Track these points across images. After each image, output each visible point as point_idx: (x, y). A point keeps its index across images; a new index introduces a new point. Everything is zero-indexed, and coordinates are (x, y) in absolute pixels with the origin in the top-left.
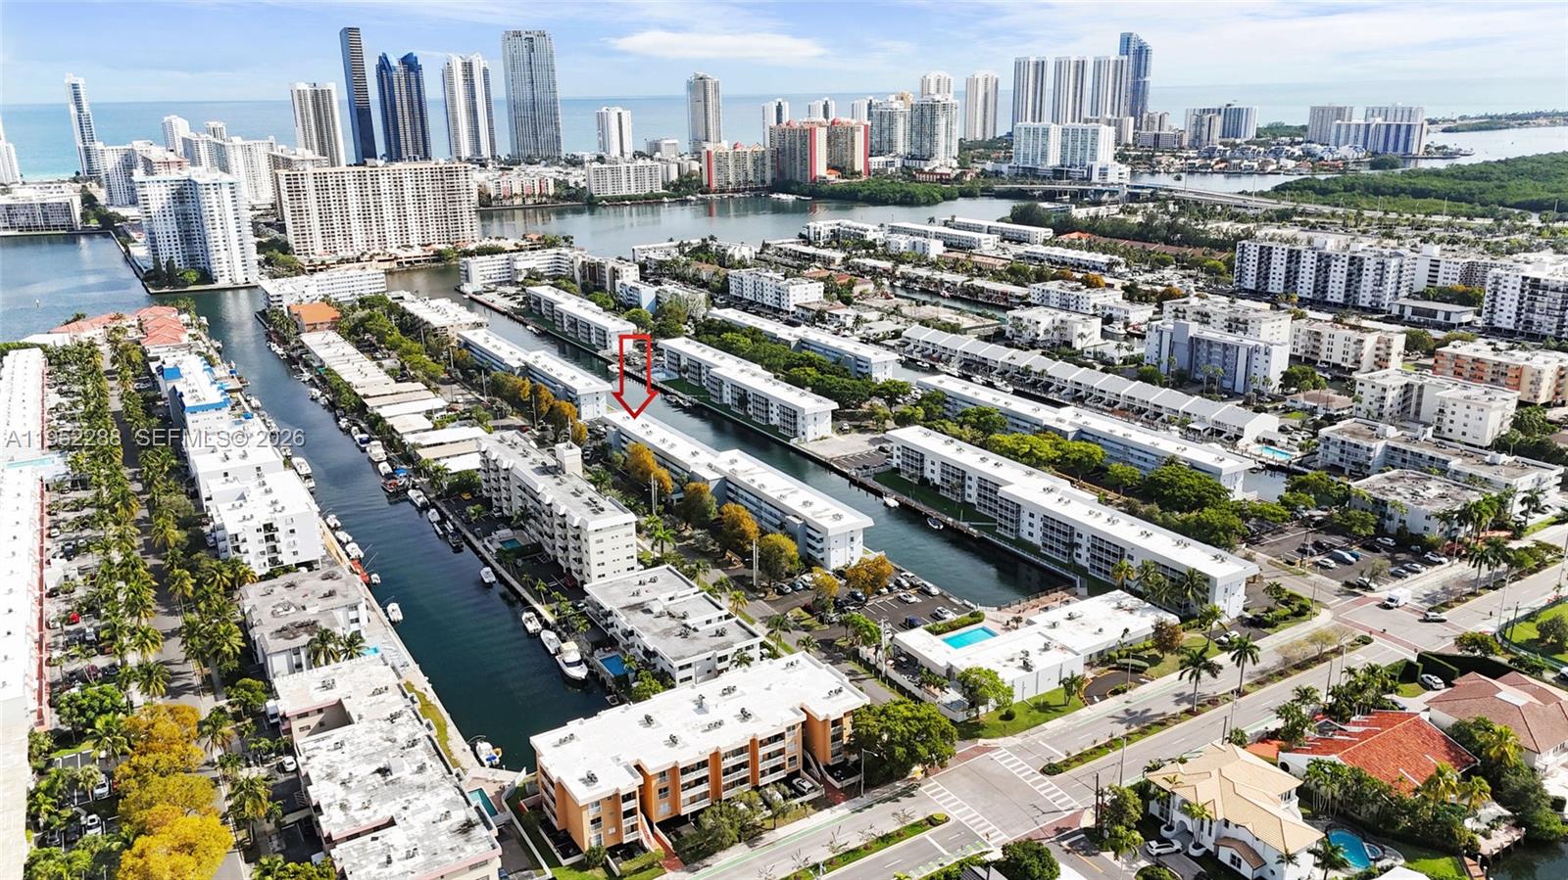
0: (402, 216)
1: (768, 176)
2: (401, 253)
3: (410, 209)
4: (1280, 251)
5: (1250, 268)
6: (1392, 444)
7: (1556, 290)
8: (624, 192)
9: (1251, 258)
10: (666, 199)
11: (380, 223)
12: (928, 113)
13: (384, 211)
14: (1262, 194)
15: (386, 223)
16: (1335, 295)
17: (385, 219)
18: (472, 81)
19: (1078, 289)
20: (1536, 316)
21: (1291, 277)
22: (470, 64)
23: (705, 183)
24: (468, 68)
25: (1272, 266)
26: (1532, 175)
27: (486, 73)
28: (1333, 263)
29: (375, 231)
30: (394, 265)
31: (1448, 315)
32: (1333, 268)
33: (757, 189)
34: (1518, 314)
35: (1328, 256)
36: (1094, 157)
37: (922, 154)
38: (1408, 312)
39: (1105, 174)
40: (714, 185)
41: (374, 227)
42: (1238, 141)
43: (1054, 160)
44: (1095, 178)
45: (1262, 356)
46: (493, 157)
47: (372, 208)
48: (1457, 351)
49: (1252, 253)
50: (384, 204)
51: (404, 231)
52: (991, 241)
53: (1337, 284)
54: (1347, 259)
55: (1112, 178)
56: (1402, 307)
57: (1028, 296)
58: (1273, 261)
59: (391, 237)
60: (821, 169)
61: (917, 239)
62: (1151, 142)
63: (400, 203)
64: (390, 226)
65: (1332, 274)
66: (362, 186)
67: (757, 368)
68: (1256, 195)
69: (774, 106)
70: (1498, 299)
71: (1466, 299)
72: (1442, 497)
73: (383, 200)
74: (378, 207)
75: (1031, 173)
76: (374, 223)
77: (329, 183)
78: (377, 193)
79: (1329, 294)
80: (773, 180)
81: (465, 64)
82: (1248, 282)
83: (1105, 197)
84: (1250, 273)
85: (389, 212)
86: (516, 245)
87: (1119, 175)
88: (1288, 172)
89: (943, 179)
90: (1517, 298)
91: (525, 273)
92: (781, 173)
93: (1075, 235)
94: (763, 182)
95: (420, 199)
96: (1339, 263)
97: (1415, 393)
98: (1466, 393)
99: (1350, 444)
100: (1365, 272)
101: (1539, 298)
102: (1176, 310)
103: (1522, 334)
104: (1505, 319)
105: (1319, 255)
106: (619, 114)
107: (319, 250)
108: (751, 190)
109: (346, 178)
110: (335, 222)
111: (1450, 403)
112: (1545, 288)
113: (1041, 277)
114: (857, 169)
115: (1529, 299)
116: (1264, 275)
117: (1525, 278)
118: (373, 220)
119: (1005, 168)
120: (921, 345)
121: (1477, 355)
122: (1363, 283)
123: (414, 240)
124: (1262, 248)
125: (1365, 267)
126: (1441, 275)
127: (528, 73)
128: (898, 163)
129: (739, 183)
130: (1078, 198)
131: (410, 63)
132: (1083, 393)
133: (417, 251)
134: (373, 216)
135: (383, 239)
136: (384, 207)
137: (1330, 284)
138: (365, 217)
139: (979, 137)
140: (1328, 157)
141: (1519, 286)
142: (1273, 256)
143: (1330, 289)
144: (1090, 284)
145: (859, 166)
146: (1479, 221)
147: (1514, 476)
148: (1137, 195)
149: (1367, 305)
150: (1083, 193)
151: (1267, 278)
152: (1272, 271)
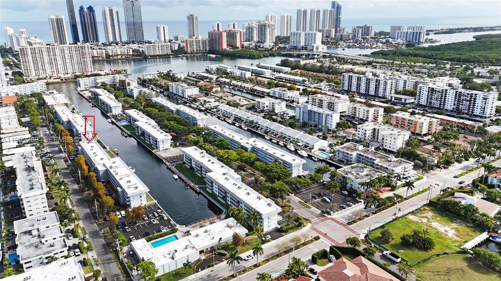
0: (65, 63)
1: (208, 48)
2: (63, 76)
3: (68, 60)
4: (355, 77)
5: (346, 83)
6: (359, 153)
7: (439, 92)
8: (157, 53)
9: (346, 79)
10: (171, 56)
11: (57, 65)
12: (263, 27)
13: (58, 61)
14: (366, 56)
15: (59, 65)
16: (372, 92)
17: (58, 64)
18: (113, 16)
19: (285, 91)
20: (433, 101)
21: (358, 86)
22: (112, 10)
23: (186, 50)
24: (111, 11)
25: (353, 82)
26: (454, 49)
27: (117, 13)
28: (371, 81)
29: (55, 68)
30: (59, 80)
31: (405, 100)
32: (371, 83)
33: (204, 53)
34: (427, 100)
35: (369, 79)
36: (315, 43)
37: (262, 40)
38: (393, 99)
39: (318, 49)
40: (189, 51)
41: (54, 67)
42: (367, 37)
43: (302, 44)
44: (315, 50)
45: (330, 117)
46: (121, 41)
47: (53, 60)
48: (397, 115)
49: (346, 78)
50: (57, 59)
51: (65, 68)
52: (269, 72)
53: (372, 89)
54: (375, 80)
55: (320, 50)
56: (391, 97)
57: (269, 93)
58: (353, 80)
59: (61, 70)
60: (225, 46)
61: (243, 71)
62: (340, 38)
63: (64, 58)
64: (60, 67)
65: (371, 85)
66: (49, 52)
67: (153, 122)
68: (363, 55)
69: (217, 24)
70: (421, 95)
71: (412, 94)
72: (367, 175)
73: (57, 57)
74: (56, 60)
75: (295, 48)
76: (54, 65)
77: (36, 51)
78: (55, 55)
79: (370, 92)
80: (209, 49)
81: (110, 10)
82: (345, 87)
83: (316, 56)
84: (346, 84)
85: (60, 61)
86: (106, 73)
87: (323, 49)
88: (379, 48)
89: (266, 50)
90: (427, 94)
91: (100, 84)
92: (212, 48)
93: (296, 70)
94: (206, 50)
95: (71, 57)
96: (373, 82)
97: (377, 132)
98: (392, 132)
99: (345, 153)
100: (380, 85)
101: (434, 95)
102: (313, 99)
103: (428, 107)
104: (423, 102)
105: (367, 79)
106: (164, 27)
107: (34, 75)
108: (202, 53)
109: (43, 50)
110: (39, 65)
111: (385, 136)
112: (436, 91)
113: (277, 86)
114: (237, 46)
115: (431, 95)
116: (350, 85)
117: (429, 88)
118: (54, 64)
119: (287, 46)
120: (223, 111)
121: (404, 117)
122: (380, 88)
123: (70, 71)
124: (349, 76)
125: (381, 83)
126: (407, 85)
127: (132, 13)
128: (254, 44)
129: (197, 51)
130: (308, 57)
131: (90, 9)
132: (268, 131)
133: (69, 75)
134: (54, 63)
135: (58, 71)
136: (58, 60)
137: (370, 88)
138: (51, 63)
139: (285, 35)
140: (393, 42)
141: (427, 90)
142: (353, 79)
143: (370, 90)
144: (290, 89)
145: (238, 45)
146: (430, 65)
147: (396, 166)
148: (325, 56)
149: (381, 96)
150: (309, 55)
151: (351, 86)
152: (352, 84)
